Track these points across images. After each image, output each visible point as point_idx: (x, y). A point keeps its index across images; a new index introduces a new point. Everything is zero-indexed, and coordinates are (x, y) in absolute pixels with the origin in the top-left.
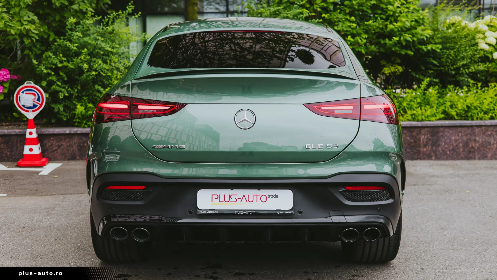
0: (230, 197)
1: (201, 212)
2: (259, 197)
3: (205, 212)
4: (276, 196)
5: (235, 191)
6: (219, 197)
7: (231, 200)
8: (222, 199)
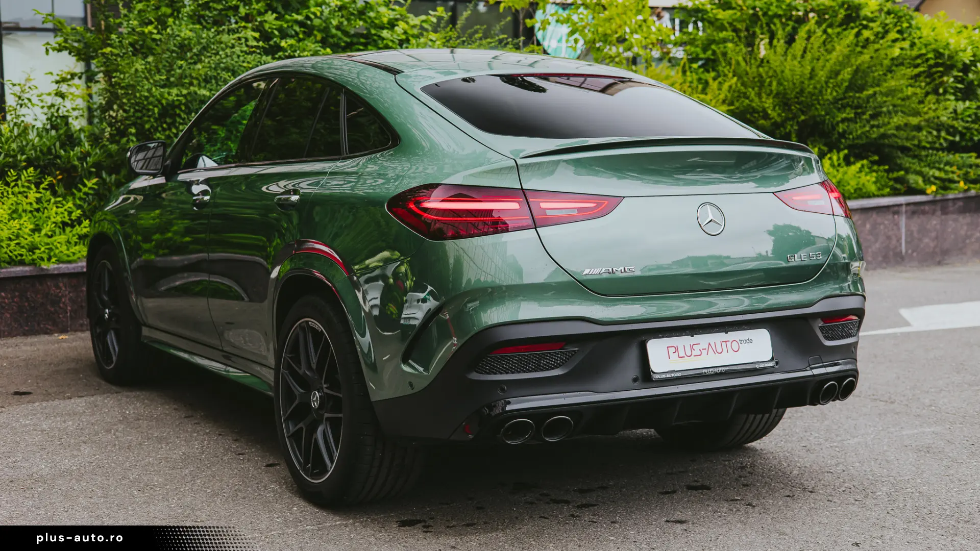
0: (692, 348)
1: (658, 376)
2: (729, 344)
3: (664, 376)
4: (750, 341)
5: (698, 338)
6: (677, 349)
7: (694, 353)
8: (682, 354)
